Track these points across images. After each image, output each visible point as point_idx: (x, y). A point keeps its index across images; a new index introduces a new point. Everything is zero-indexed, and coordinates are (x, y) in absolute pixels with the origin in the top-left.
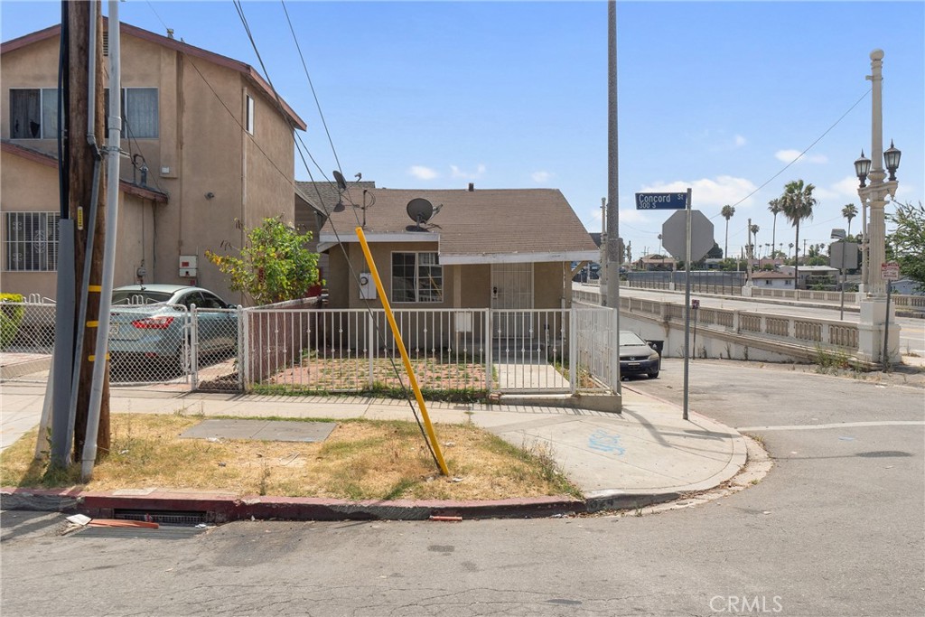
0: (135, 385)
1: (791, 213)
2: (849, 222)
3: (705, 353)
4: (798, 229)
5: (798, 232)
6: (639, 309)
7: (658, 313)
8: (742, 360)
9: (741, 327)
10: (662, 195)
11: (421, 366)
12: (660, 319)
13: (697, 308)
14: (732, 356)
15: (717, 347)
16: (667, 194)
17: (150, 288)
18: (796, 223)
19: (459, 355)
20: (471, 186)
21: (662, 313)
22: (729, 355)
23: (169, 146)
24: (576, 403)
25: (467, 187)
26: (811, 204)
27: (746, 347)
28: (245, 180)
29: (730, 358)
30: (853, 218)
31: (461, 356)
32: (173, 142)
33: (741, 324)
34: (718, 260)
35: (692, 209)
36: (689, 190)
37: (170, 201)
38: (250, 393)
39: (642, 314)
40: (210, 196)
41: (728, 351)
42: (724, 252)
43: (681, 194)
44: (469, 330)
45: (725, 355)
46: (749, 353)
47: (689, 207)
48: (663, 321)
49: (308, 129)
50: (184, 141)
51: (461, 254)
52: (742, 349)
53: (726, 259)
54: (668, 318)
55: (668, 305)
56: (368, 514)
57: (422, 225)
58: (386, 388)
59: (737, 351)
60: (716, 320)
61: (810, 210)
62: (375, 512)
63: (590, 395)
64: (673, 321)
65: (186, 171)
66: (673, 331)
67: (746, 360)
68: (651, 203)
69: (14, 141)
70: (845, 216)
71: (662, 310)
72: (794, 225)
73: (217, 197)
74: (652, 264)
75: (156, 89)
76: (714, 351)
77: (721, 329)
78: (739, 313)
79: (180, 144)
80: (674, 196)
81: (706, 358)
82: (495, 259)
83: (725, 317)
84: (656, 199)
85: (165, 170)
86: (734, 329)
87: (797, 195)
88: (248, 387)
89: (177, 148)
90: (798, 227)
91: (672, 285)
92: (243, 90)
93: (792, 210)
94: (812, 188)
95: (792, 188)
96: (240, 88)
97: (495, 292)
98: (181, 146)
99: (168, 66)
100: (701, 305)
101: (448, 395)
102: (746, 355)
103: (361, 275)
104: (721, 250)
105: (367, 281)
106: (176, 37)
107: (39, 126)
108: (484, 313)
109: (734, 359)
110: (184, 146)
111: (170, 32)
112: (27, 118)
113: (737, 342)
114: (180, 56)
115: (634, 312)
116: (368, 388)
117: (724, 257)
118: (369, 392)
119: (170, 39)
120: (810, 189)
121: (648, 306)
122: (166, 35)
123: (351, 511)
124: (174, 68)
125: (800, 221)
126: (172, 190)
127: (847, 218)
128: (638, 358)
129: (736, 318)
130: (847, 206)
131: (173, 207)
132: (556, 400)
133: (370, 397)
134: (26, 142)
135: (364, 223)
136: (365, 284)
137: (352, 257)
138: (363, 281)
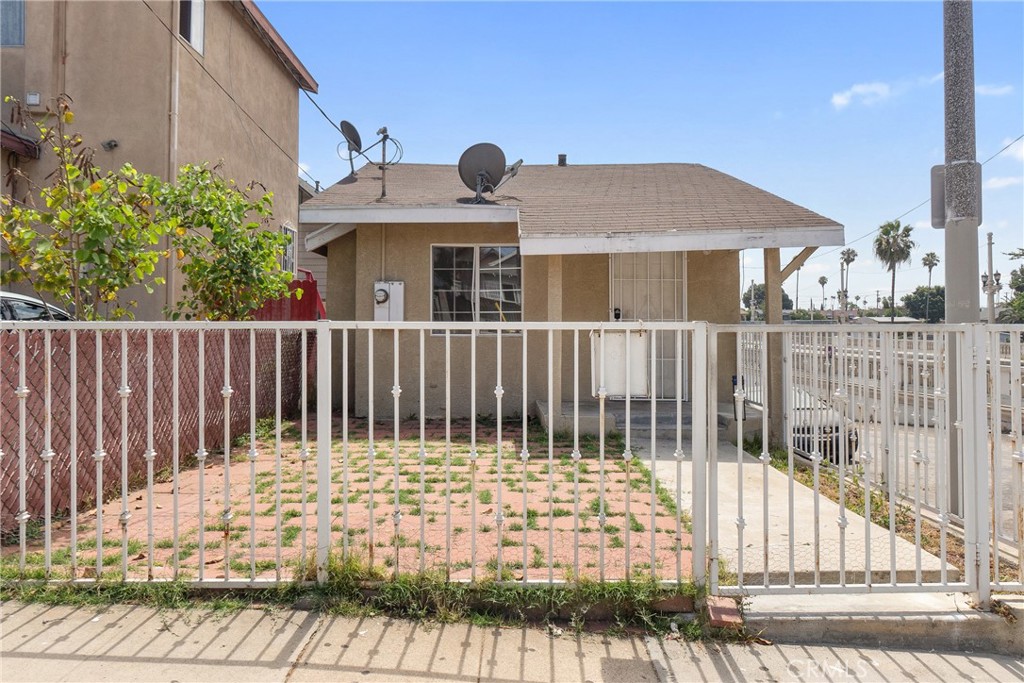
1: (887, 257)
2: (930, 271)
4: (894, 274)
5: (894, 277)
11: (484, 463)
18: (892, 267)
20: (562, 160)
23: (40, 59)
25: (556, 162)
26: (909, 247)
28: (176, 120)
30: (934, 267)
32: (48, 51)
34: (788, 312)
37: (41, 155)
40: (112, 145)
42: (794, 304)
49: (319, 90)
50: (70, 52)
53: (798, 311)
57: (487, 195)
58: (373, 575)
61: (908, 254)
70: (925, 264)
72: (889, 269)
73: (125, 147)
79: (61, 55)
85: (33, 100)
87: (893, 237)
89: (55, 59)
90: (894, 271)
93: (889, 253)
94: (911, 230)
95: (888, 229)
97: (617, 316)
98: (64, 58)
101: (573, 605)
103: (378, 286)
104: (791, 301)
105: (387, 296)
110: (68, 59)
116: (312, 577)
117: (794, 308)
118: (316, 589)
120: (907, 230)
125: (897, 265)
126: (45, 134)
127: (927, 268)
130: (928, 255)
131: (46, 163)
133: (315, 610)
135: (384, 194)
136: (384, 301)
137: (362, 254)
138: (380, 296)
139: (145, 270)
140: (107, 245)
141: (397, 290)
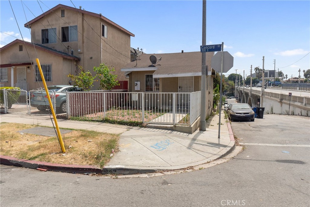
0: (40, 115)
3: (293, 113)
6: (273, 96)
7: (278, 98)
8: (306, 116)
9: (306, 103)
10: (211, 46)
12: (279, 100)
13: (291, 96)
14: (303, 114)
15: (298, 111)
16: (213, 45)
17: (57, 86)
19: (159, 110)
20: (183, 51)
21: (280, 98)
22: (301, 114)
23: (80, 43)
24: (174, 129)
25: (181, 52)
27: (308, 111)
29: (302, 115)
31: (160, 110)
32: (81, 42)
33: (306, 102)
35: (224, 51)
36: (223, 43)
37: (81, 60)
38: (69, 119)
39: (274, 98)
40: (91, 58)
41: (301, 113)
43: (219, 45)
44: (136, 100)
45: (300, 114)
46: (309, 114)
47: (222, 50)
48: (279, 101)
50: (84, 41)
51: (160, 74)
52: (306, 111)
54: (281, 100)
55: (282, 95)
56: (19, 164)
58: (109, 119)
59: (304, 112)
60: (298, 100)
62: (22, 164)
63: (183, 126)
64: (283, 101)
65: (85, 51)
66: (283, 105)
67: (307, 116)
68: (206, 50)
69: (43, 45)
71: (280, 97)
73: (93, 58)
74: (293, 81)
75: (77, 26)
76: (296, 113)
77: (299, 104)
78: (306, 98)
79: (83, 42)
80: (216, 46)
81: (293, 115)
82: (172, 76)
83: (301, 99)
84: (209, 48)
85: (79, 51)
86: (304, 104)
88: (69, 117)
89: (82, 43)
91: (298, 88)
92: (101, 24)
96: (100, 23)
97: (180, 88)
99: (79, 18)
100: (292, 95)
102: (307, 114)
103: (135, 82)
106: (82, 9)
107: (48, 39)
108: (141, 94)
109: (303, 116)
110: (84, 43)
111: (80, 7)
112: (45, 37)
113: (304, 109)
114: (83, 14)
115: (271, 98)
118: (104, 120)
119: (80, 9)
121: (276, 95)
122: (79, 8)
123: (15, 163)
124: (81, 19)
126: (81, 56)
128: (244, 113)
129: (304, 99)
131: (81, 62)
132: (166, 127)
134: (45, 45)
135: (137, 65)
136: (136, 85)
137: (133, 76)
138: (136, 84)
139: (91, 84)
140: (86, 82)
141: (139, 83)
